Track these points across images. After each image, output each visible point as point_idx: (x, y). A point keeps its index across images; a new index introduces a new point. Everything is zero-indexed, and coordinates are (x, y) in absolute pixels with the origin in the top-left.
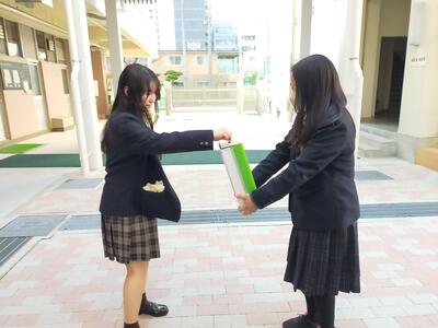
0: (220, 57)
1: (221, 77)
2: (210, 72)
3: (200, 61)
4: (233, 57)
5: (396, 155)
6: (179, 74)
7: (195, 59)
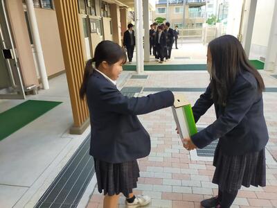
0: (191, 7)
2: (184, 17)
3: (177, 10)
4: (199, 6)
6: (164, 19)
7: (175, 9)
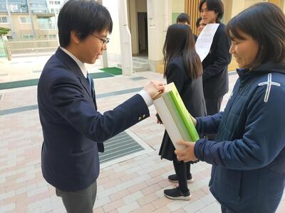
0: (39, 17)
1: (42, 31)
2: (33, 28)
4: (48, 17)
5: (149, 70)
7: (19, 19)
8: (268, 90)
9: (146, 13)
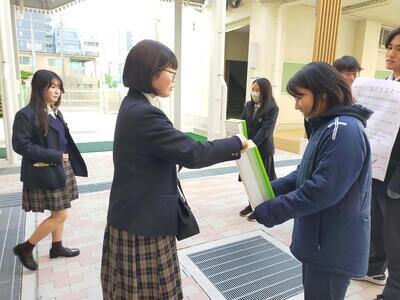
0: (73, 60)
1: (75, 79)
6: (30, 74)
7: (46, 62)
8: (336, 129)
9: (246, 63)
